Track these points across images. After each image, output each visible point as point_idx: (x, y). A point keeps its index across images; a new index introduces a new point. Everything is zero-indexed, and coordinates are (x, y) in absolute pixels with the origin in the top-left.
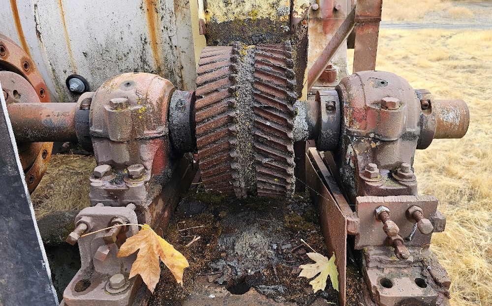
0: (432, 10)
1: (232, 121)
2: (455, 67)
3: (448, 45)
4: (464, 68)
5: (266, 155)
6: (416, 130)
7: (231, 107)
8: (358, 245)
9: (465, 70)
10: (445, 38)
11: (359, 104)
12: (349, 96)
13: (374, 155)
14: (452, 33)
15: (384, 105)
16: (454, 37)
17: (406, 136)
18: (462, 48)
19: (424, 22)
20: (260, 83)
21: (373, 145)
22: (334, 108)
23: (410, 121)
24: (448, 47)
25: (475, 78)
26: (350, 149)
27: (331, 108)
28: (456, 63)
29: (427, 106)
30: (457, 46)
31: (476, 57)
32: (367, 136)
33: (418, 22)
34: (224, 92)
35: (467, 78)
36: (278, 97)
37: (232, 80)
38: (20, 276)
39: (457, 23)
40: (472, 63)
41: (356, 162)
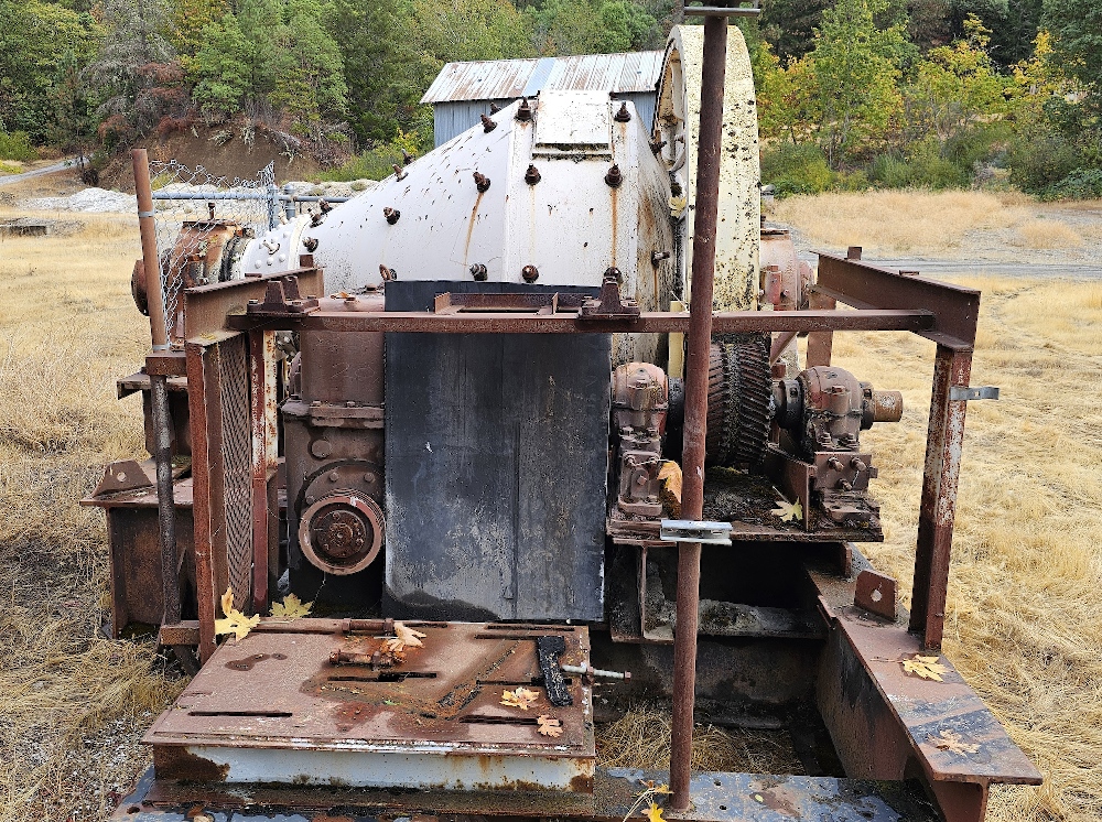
0: (982, 226)
1: (727, 396)
2: (1004, 364)
3: (1004, 314)
4: (1022, 365)
5: (750, 422)
6: (859, 410)
7: (727, 387)
8: (816, 487)
9: (1024, 370)
10: (1003, 297)
11: (816, 390)
12: (808, 384)
13: (828, 427)
14: (1022, 285)
15: (834, 390)
16: (1024, 296)
17: (853, 415)
18: (1031, 323)
19: (960, 256)
20: (746, 372)
21: (827, 420)
22: (796, 393)
23: (854, 404)
24: (1005, 320)
25: (1037, 387)
26: (809, 424)
27: (794, 394)
28: (1006, 355)
29: (868, 394)
30: (1022, 319)
31: (1056, 344)
32: (822, 412)
33: (945, 256)
34: (720, 377)
35: (1020, 385)
36: (758, 382)
37: (726, 370)
38: (587, 492)
39: (1039, 260)
40: (1043, 355)
41: (814, 433)
